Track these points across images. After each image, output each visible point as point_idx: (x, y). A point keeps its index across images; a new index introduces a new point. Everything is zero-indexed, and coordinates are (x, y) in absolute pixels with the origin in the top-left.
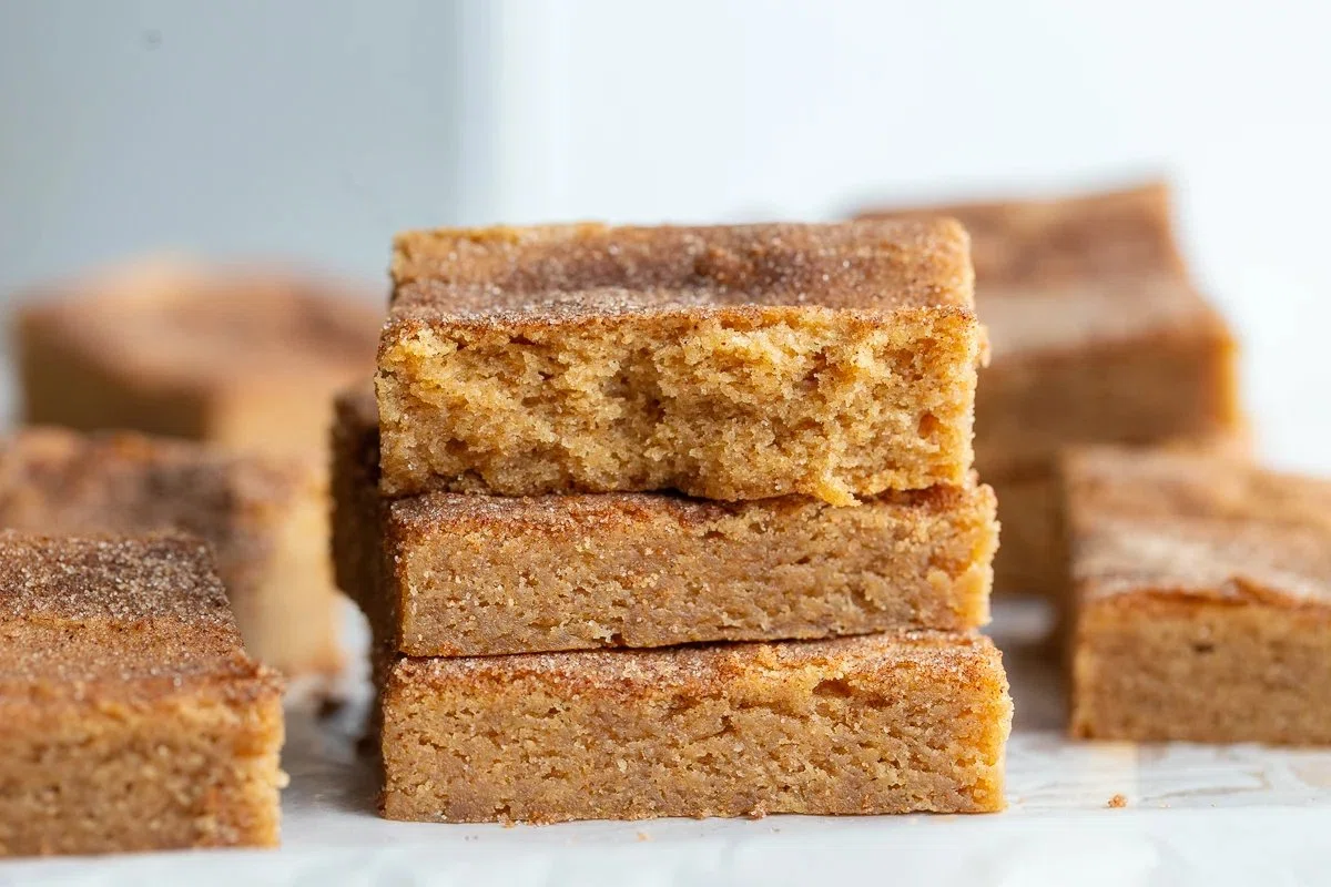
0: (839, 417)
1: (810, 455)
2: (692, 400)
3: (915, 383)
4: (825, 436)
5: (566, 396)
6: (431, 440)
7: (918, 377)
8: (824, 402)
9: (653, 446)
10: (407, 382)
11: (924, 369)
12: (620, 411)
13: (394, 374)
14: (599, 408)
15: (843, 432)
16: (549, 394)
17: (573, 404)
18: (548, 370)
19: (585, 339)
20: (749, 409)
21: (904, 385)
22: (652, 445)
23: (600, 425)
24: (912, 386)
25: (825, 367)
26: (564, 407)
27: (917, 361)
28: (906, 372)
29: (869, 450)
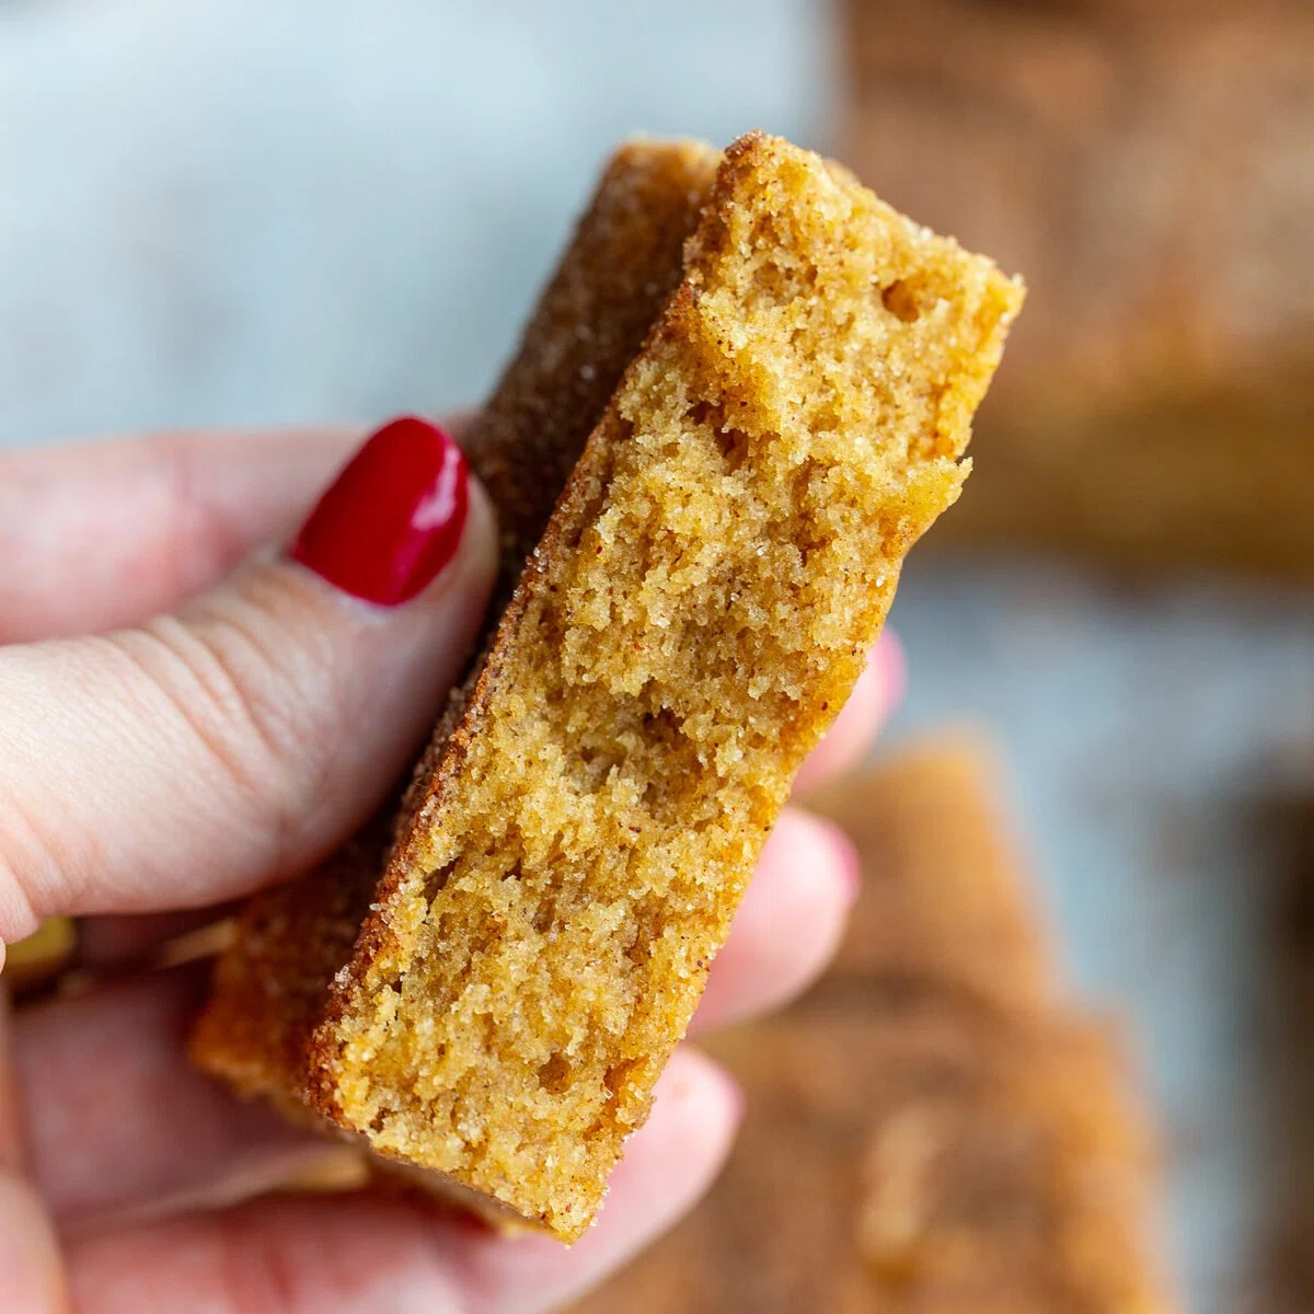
0: (815, 428)
1: (853, 503)
2: (668, 650)
3: (818, 282)
4: (833, 463)
5: (564, 855)
6: (524, 1108)
7: (812, 274)
8: (777, 437)
9: (714, 754)
10: (409, 1098)
11: (803, 258)
12: (629, 782)
13: (384, 1113)
14: (607, 812)
15: (842, 433)
16: (545, 879)
17: (580, 848)
18: (506, 862)
19: (483, 777)
20: (729, 564)
21: (814, 301)
22: (711, 756)
23: (636, 824)
24: (821, 292)
25: (720, 409)
26: (577, 866)
27: (783, 260)
28: (795, 287)
29: (891, 412)
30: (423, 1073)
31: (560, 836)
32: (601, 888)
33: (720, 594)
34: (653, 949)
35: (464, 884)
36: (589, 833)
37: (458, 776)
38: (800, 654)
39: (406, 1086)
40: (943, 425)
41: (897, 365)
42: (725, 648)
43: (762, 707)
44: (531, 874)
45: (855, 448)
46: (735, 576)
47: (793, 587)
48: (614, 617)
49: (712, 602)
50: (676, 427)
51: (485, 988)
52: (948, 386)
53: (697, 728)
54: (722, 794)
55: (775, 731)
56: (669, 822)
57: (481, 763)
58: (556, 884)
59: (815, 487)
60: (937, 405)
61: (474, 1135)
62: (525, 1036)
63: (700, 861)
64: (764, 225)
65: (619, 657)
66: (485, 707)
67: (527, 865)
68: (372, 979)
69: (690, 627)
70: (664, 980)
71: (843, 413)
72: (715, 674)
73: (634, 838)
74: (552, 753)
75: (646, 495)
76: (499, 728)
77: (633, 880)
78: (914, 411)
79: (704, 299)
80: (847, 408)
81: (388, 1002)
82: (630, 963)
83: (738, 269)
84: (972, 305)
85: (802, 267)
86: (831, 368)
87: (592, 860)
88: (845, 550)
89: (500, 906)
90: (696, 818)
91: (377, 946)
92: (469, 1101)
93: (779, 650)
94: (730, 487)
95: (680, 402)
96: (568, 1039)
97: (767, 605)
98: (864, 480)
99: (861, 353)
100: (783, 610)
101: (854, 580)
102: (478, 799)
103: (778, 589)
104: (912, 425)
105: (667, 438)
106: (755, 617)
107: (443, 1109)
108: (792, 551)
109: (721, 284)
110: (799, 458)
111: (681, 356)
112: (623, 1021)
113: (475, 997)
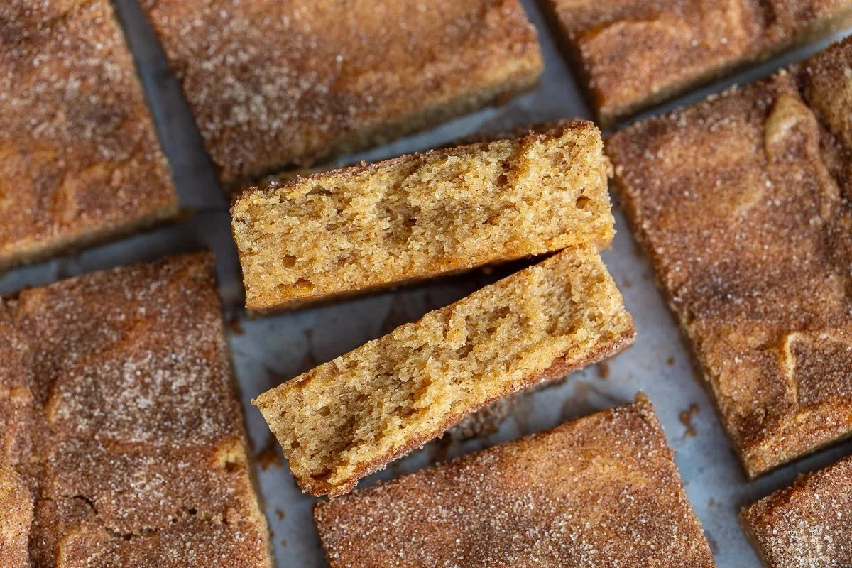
30: (262, 221)
31: (357, 214)
32: (352, 237)
33: (458, 207)
34: (346, 265)
35: (324, 198)
36: (364, 222)
37: (353, 174)
38: (458, 242)
39: (255, 220)
40: (555, 239)
41: (562, 212)
42: (444, 220)
43: (436, 244)
44: (342, 216)
45: (528, 215)
46: (466, 208)
47: (475, 226)
48: (429, 182)
49: (455, 207)
50: (496, 160)
51: (298, 222)
52: (568, 233)
53: (416, 230)
54: (403, 253)
55: (433, 254)
56: (385, 244)
57: (363, 178)
58: (344, 224)
59: (507, 211)
60: (560, 234)
61: (255, 249)
62: (294, 243)
63: (380, 260)
64: (572, 145)
65: (419, 193)
66: (378, 168)
67: (344, 212)
68: (278, 191)
69: (443, 208)
70: (340, 274)
71: (536, 204)
72: (435, 224)
73: (373, 236)
74: (380, 196)
75: (469, 164)
76: (375, 176)
77: (360, 244)
78: (553, 226)
79: (538, 142)
80: (537, 204)
81: (274, 200)
82: (337, 261)
83: (554, 147)
84: (597, 223)
85: (569, 165)
86: (546, 192)
87: (359, 229)
88: (496, 231)
89: (326, 212)
90: (391, 250)
91: (289, 186)
92: (263, 241)
93: (454, 235)
94: (490, 186)
95: (503, 157)
96: (302, 257)
97: (464, 222)
98: (520, 223)
99: (557, 198)
100: (466, 227)
101: (490, 240)
102: (351, 184)
103: (471, 221)
104: (548, 229)
105: (490, 160)
106: (458, 221)
107: (255, 236)
108: (485, 217)
109: (546, 145)
110: (512, 199)
111: (517, 148)
112: (319, 270)
113: (294, 221)
